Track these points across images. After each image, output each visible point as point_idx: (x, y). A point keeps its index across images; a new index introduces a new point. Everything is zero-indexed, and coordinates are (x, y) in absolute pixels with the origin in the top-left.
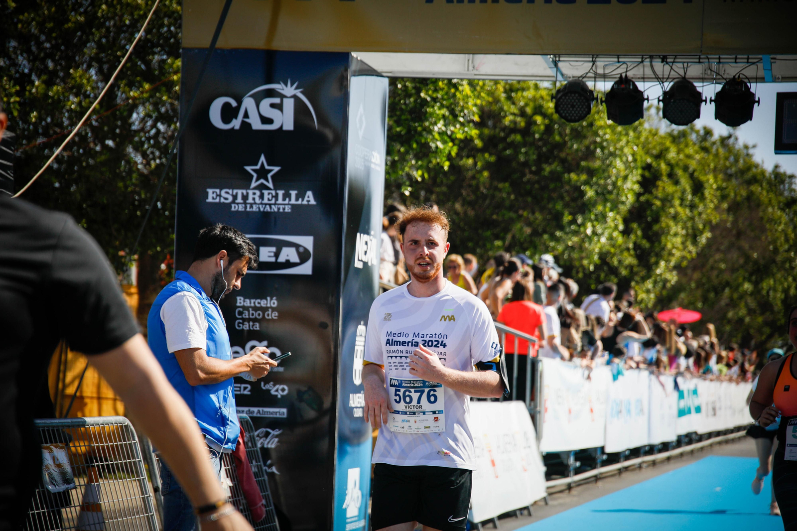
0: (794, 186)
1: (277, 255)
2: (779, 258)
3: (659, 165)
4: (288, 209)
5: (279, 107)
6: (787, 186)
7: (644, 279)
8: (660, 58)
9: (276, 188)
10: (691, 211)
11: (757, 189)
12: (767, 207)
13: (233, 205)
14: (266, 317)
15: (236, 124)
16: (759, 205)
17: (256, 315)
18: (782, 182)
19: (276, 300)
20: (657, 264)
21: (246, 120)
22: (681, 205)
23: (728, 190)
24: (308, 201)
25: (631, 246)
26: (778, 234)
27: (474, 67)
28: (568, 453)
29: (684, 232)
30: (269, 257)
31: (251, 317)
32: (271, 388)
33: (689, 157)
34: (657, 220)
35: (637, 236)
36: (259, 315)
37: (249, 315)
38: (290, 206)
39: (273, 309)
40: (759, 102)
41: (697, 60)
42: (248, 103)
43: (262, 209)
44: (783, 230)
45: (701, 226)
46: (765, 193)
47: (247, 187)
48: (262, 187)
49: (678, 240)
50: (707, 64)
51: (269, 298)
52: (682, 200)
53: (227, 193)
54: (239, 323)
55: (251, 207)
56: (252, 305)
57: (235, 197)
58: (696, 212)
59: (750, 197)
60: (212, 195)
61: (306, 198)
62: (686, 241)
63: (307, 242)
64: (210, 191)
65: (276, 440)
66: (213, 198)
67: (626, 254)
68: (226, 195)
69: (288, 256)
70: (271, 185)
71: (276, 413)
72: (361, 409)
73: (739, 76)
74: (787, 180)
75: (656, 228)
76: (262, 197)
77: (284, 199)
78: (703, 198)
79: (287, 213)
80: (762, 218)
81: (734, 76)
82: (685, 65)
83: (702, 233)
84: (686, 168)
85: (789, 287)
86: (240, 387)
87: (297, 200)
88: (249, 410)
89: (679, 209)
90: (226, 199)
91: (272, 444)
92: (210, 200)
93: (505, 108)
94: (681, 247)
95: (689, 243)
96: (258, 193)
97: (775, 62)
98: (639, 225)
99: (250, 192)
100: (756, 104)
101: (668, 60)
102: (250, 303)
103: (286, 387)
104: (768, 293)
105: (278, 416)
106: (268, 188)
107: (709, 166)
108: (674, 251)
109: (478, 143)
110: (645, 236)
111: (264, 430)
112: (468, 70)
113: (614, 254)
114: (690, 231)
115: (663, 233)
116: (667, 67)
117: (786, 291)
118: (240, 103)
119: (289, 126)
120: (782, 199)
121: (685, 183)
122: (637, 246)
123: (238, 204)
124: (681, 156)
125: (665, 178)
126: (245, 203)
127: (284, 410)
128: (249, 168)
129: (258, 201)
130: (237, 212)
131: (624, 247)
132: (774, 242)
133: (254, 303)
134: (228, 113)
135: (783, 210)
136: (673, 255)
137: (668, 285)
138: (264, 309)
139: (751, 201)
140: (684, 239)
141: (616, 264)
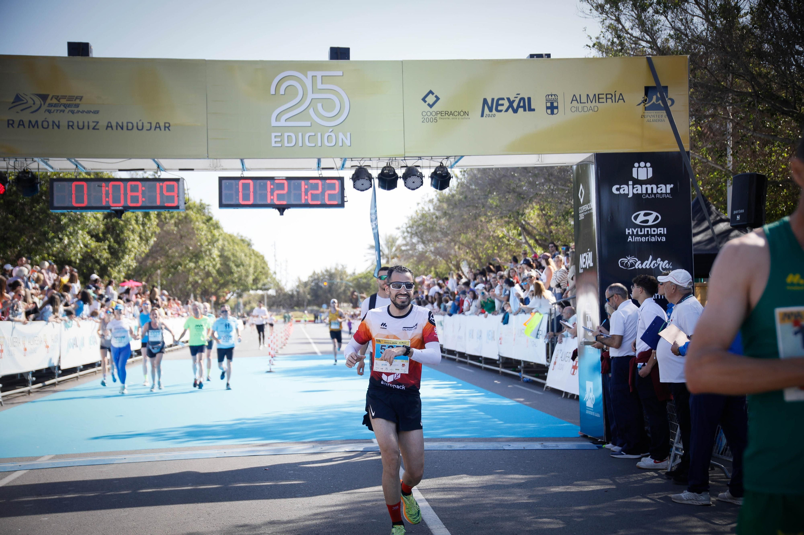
0: (210, 210)
2: (203, 249)
6: (206, 211)
7: (115, 266)
10: (143, 227)
11: (190, 212)
12: (195, 223)
16: (191, 221)
18: (204, 208)
20: (123, 257)
22: (136, 223)
25: (106, 247)
26: (202, 237)
28: (28, 373)
29: (138, 239)
34: (122, 232)
35: (110, 242)
44: (205, 235)
45: (150, 235)
46: (194, 214)
49: (136, 243)
52: (137, 221)
58: (146, 227)
59: (186, 217)
67: (104, 252)
73: (27, 168)
74: (206, 207)
75: (122, 236)
78: (150, 220)
80: (193, 228)
81: (24, 168)
83: (151, 238)
85: (216, 264)
89: (136, 226)
94: (138, 246)
95: (143, 244)
98: (112, 235)
104: (204, 267)
108: (133, 249)
110: (116, 241)
113: (96, 252)
114: (143, 238)
115: (126, 239)
117: (214, 266)
120: (204, 218)
122: (109, 247)
131: (102, 248)
132: (200, 241)
135: (204, 223)
136: (133, 251)
137: (131, 268)
139: (187, 220)
140: (140, 242)
141: (98, 257)
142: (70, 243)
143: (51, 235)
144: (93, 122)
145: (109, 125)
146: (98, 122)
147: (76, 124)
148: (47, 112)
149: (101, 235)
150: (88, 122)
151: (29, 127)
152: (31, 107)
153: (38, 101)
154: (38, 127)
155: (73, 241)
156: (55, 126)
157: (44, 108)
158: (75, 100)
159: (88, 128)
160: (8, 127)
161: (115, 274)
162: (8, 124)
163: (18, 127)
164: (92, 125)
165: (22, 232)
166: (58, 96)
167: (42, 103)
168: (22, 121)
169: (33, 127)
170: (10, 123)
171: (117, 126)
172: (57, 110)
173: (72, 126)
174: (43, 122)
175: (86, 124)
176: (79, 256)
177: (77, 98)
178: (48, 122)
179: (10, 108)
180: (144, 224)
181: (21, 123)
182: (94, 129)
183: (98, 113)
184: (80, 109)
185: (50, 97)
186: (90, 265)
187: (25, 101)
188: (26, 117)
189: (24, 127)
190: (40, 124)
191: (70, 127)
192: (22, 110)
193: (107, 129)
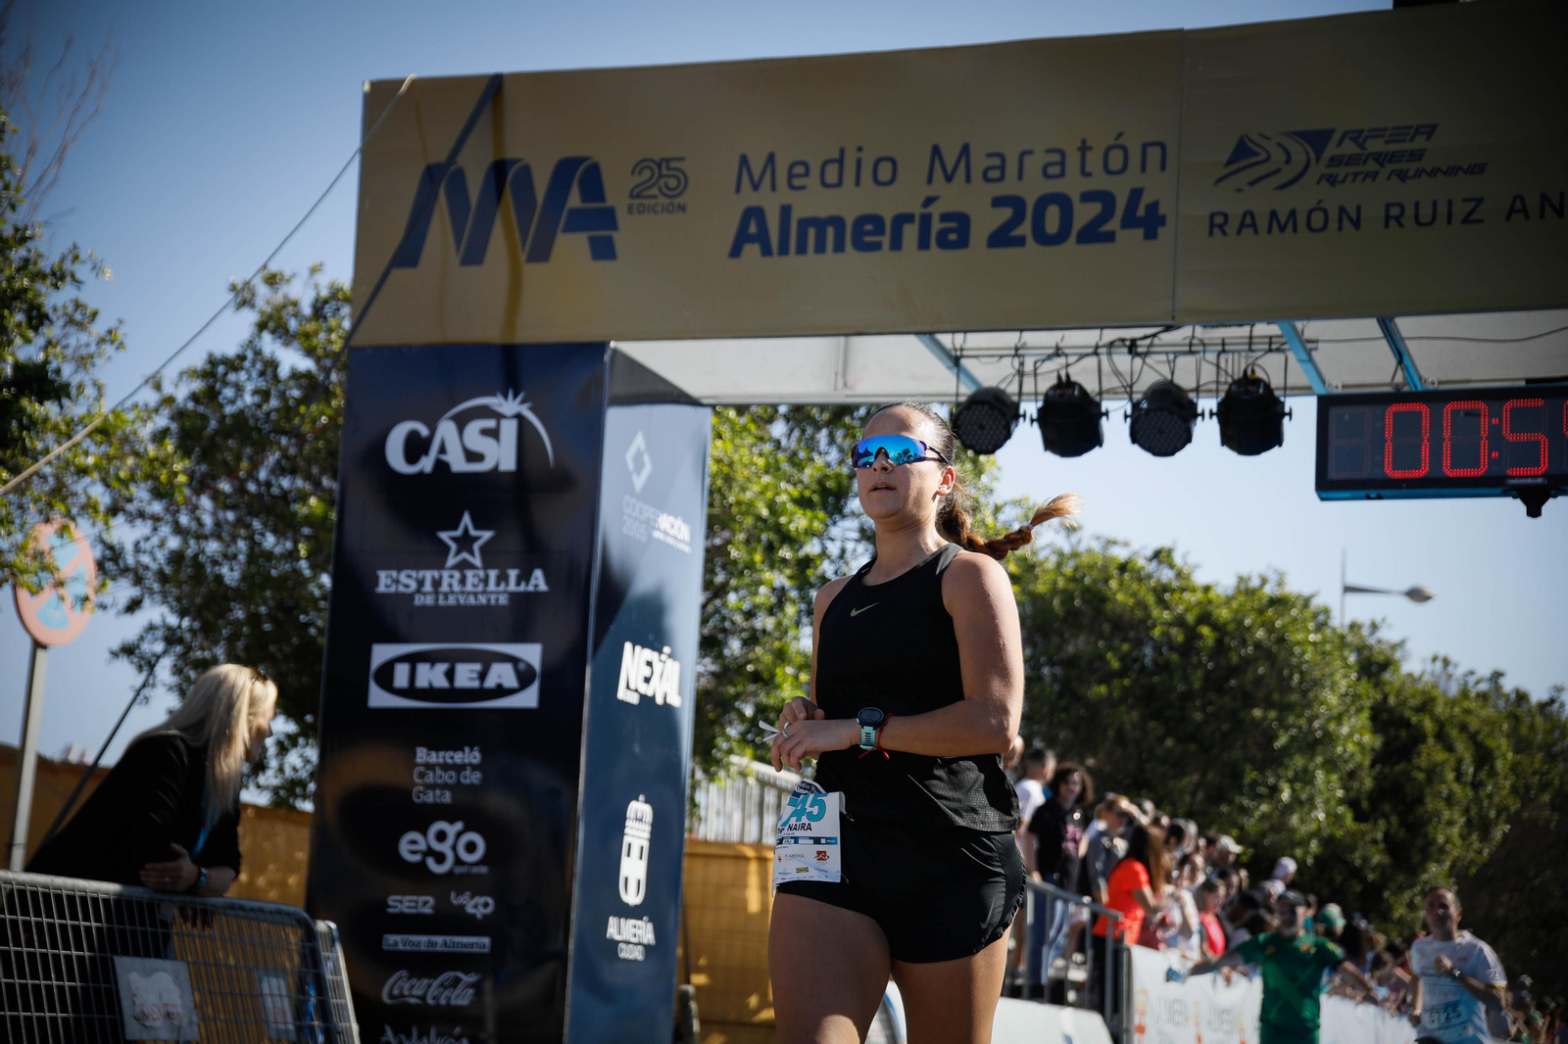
1: (483, 676)
3: (1420, 721)
4: (503, 600)
5: (494, 434)
7: (1401, 889)
8: (1125, 346)
9: (487, 566)
10: (1475, 791)
13: (417, 597)
14: (463, 781)
15: (426, 464)
17: (449, 777)
19: (481, 752)
20: (1421, 867)
21: (444, 458)
22: (1458, 778)
23: (1550, 776)
24: (536, 586)
25: (1379, 835)
27: (845, 384)
29: (1462, 820)
30: (471, 679)
31: (439, 781)
32: (465, 902)
33: (1467, 712)
34: (1420, 800)
36: (451, 778)
37: (435, 778)
38: (506, 596)
39: (474, 768)
40: (1290, 414)
41: (1187, 349)
42: (446, 429)
43: (462, 601)
45: (1492, 814)
47: (441, 566)
48: (464, 566)
49: (1455, 831)
50: (1202, 355)
51: (467, 749)
52: (1459, 773)
53: (409, 576)
54: (420, 792)
55: (446, 598)
56: (441, 761)
57: (421, 583)
58: (1482, 794)
60: (385, 582)
61: (533, 582)
62: (1469, 835)
63: (532, 654)
64: (382, 575)
65: (471, 991)
66: (387, 586)
67: (1373, 849)
68: (407, 580)
69: (499, 677)
70: (477, 561)
71: (472, 945)
72: (640, 948)
73: (1253, 372)
75: (1420, 810)
76: (463, 581)
77: (498, 584)
78: (1492, 773)
79: (503, 607)
81: (1245, 372)
82: (1171, 357)
83: (1496, 825)
84: (1463, 728)
86: (417, 902)
87: (518, 584)
88: (429, 941)
89: (1456, 787)
90: (407, 586)
91: (462, 998)
92: (381, 589)
93: (1155, 612)
94: (1458, 841)
95: (1474, 837)
96: (457, 575)
97: (1316, 349)
98: (1394, 807)
99: (445, 574)
100: (1287, 418)
101: (1140, 350)
102: (438, 757)
103: (490, 901)
105: (476, 950)
106: (472, 567)
107: (1500, 727)
108: (1448, 847)
109: (1115, 664)
110: (1403, 824)
111: (451, 974)
112: (835, 389)
113: (1353, 848)
114: (1475, 821)
115: (1430, 820)
116: (1138, 361)
118: (433, 430)
119: (509, 464)
121: (1463, 748)
122: (1389, 837)
123: (425, 594)
124: (1457, 710)
125: (1431, 741)
126: (436, 592)
127: (486, 940)
128: (444, 536)
129: (456, 588)
130: (424, 607)
131: (1368, 838)
133: (444, 758)
134: (416, 447)
136: (1447, 854)
138: (459, 768)
140: (1465, 831)
141: (1358, 862)
142: (1296, 800)
143: (1251, 775)
144: (1466, 200)
145: (1518, 205)
146: (1479, 201)
147: (1410, 212)
148: (1324, 183)
149: (1365, 805)
150: (1450, 203)
151: (1270, 230)
152: (1278, 171)
153: (1299, 152)
154: (1295, 230)
155: (1304, 797)
156: (1346, 223)
157: (1316, 171)
158: (1412, 139)
159: (1449, 221)
160: (1211, 233)
161: (1399, 911)
162: (1212, 225)
163: (1239, 232)
164: (1461, 209)
165: (1179, 767)
166: (1360, 132)
167: (1312, 156)
168: (1252, 214)
169: (1282, 229)
170: (1217, 224)
171: (1542, 209)
172: (1356, 175)
173: (1397, 219)
174: (1310, 213)
175: (1442, 210)
176: (1314, 845)
177: (1418, 131)
178: (1326, 212)
179: (1219, 181)
180: (1476, 785)
181: (1248, 221)
182: (1466, 221)
183: (1482, 171)
184: (1427, 163)
185: (1336, 137)
186: (1338, 879)
187: (1263, 156)
188: (1262, 201)
189: (1256, 232)
190: (1301, 219)
191: (1393, 223)
192: (1252, 183)
193: (1508, 218)
